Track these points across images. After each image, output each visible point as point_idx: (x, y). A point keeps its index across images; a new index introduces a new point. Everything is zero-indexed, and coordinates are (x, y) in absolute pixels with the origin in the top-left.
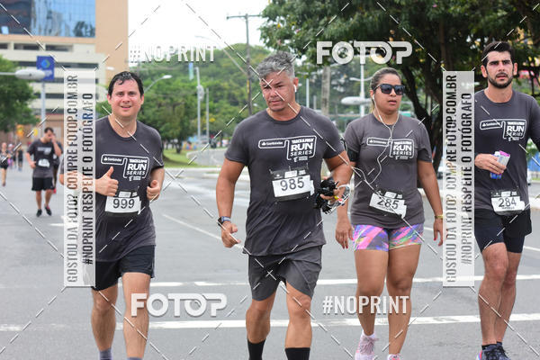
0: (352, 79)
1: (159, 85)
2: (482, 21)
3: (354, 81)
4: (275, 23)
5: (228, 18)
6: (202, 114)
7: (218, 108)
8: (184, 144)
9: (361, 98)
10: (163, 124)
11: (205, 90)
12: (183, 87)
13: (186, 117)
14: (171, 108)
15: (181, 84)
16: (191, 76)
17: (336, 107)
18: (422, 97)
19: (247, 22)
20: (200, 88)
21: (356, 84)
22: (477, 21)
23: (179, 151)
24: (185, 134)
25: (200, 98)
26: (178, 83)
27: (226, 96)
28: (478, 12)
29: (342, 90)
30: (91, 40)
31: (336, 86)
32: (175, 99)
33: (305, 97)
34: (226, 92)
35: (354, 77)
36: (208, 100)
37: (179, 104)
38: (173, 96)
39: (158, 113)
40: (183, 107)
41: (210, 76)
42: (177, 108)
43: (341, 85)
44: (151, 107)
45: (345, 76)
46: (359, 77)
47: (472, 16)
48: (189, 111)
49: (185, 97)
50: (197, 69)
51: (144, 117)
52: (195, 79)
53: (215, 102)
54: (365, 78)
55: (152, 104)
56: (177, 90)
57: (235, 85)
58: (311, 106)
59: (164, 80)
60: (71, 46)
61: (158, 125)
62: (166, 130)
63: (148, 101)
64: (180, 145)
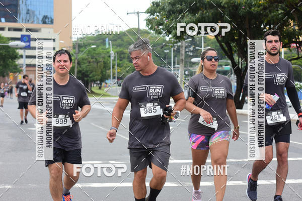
0: (197, 48)
1: (89, 51)
2: (270, 16)
3: (198, 49)
4: (154, 17)
5: (128, 14)
6: (113, 67)
7: (122, 64)
8: (103, 84)
10: (91, 73)
11: (115, 54)
12: (103, 52)
13: (104, 69)
14: (96, 64)
15: (101, 51)
16: (107, 46)
17: (188, 63)
18: (236, 58)
19: (138, 16)
20: (112, 53)
21: (199, 51)
22: (267, 16)
23: (100, 88)
24: (103, 79)
25: (112, 58)
26: (100, 50)
27: (126, 57)
28: (267, 11)
29: (191, 54)
30: (51, 26)
31: (188, 52)
32: (98, 59)
33: (171, 58)
34: (126, 55)
35: (198, 47)
36: (116, 59)
37: (100, 62)
38: (97, 57)
39: (89, 67)
40: (102, 63)
41: (117, 46)
42: (99, 64)
43: (191, 51)
44: (84, 63)
45: (193, 46)
46: (201, 47)
47: (265, 13)
48: (106, 66)
49: (104, 58)
50: (111, 42)
51: (81, 69)
52: (109, 48)
53: (121, 60)
54: (204, 47)
55: (85, 61)
56: (99, 54)
58: (174, 63)
59: (92, 48)
60: (40, 29)
61: (88, 73)
62: (93, 76)
63: (83, 60)
64: (101, 84)
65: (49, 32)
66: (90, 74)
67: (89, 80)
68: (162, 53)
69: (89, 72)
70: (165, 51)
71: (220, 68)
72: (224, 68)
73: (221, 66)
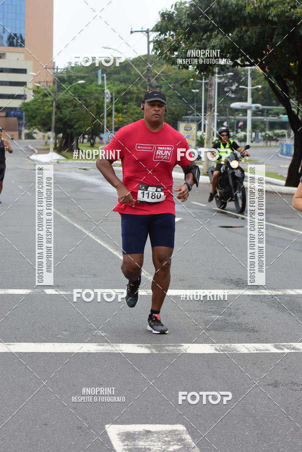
0: (241, 87)
1: (75, 89)
3: (244, 89)
4: (166, 37)
5: (132, 32)
7: (126, 109)
8: (97, 139)
9: (249, 103)
10: (78, 122)
11: (111, 94)
12: (96, 90)
13: (98, 117)
14: (84, 109)
15: (94, 88)
16: (100, 82)
17: (228, 110)
19: (148, 37)
20: (107, 91)
21: (245, 91)
23: (92, 145)
24: (97, 131)
25: (107, 101)
27: (135, 99)
29: (233, 96)
31: (228, 92)
32: (89, 101)
33: (201, 101)
34: (135, 96)
35: (243, 85)
36: (114, 101)
37: (91, 105)
38: (87, 98)
39: (73, 113)
40: (95, 108)
41: (121, 82)
42: (90, 109)
43: (233, 92)
44: (68, 107)
45: (236, 84)
46: (247, 86)
48: (99, 109)
49: (97, 99)
50: (105, 75)
51: (61, 116)
52: (102, 86)
53: (124, 104)
54: (252, 86)
55: (69, 105)
56: (90, 93)
58: (205, 108)
59: (79, 84)
60: (4, 54)
61: (73, 123)
62: (80, 127)
63: (65, 102)
64: (94, 140)
65: (18, 59)
66: (75, 124)
67: (74, 133)
68: (189, 94)
69: (75, 120)
70: (194, 91)
71: (276, 118)
72: (281, 118)
73: (277, 114)
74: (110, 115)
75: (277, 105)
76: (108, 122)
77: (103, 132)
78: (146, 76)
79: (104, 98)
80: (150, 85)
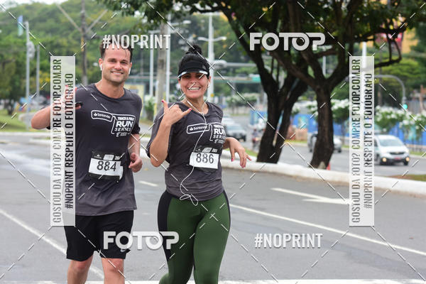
0: (201, 39)
3: (203, 42)
8: (16, 105)
11: (36, 47)
12: (15, 43)
13: (17, 76)
14: (1, 66)
16: (20, 32)
20: (30, 43)
21: (205, 44)
23: (10, 113)
24: (16, 94)
25: (30, 55)
26: (11, 39)
31: (184, 45)
32: (5, 56)
33: (149, 58)
35: (203, 36)
36: (39, 57)
37: (9, 62)
38: (4, 53)
40: (14, 65)
41: (47, 32)
42: (7, 66)
45: (194, 36)
46: (207, 37)
48: (20, 68)
49: (16, 54)
50: (27, 23)
52: (23, 37)
54: (215, 37)
56: (7, 46)
57: (75, 42)
58: (155, 66)
64: (12, 106)
71: (245, 78)
72: (251, 78)
73: (246, 74)
74: (33, 74)
75: (246, 62)
76: (31, 83)
77: (24, 95)
78: (80, 25)
79: (25, 53)
80: (85, 36)
